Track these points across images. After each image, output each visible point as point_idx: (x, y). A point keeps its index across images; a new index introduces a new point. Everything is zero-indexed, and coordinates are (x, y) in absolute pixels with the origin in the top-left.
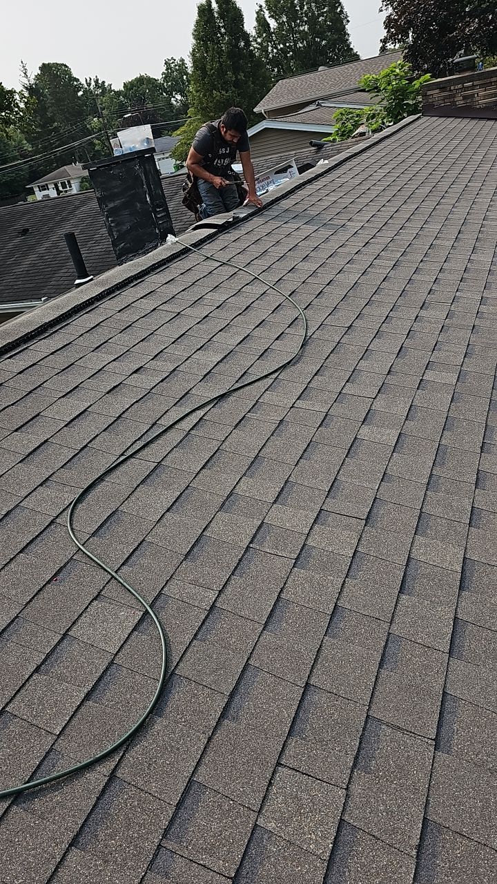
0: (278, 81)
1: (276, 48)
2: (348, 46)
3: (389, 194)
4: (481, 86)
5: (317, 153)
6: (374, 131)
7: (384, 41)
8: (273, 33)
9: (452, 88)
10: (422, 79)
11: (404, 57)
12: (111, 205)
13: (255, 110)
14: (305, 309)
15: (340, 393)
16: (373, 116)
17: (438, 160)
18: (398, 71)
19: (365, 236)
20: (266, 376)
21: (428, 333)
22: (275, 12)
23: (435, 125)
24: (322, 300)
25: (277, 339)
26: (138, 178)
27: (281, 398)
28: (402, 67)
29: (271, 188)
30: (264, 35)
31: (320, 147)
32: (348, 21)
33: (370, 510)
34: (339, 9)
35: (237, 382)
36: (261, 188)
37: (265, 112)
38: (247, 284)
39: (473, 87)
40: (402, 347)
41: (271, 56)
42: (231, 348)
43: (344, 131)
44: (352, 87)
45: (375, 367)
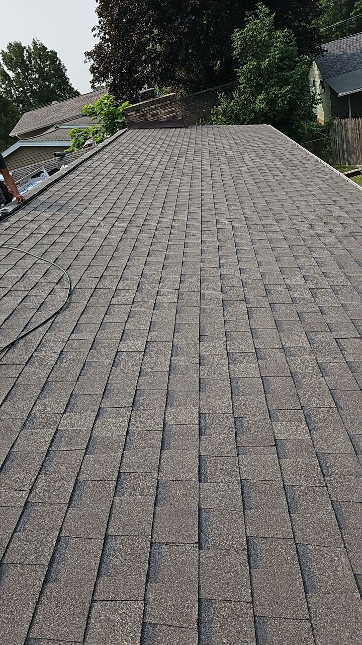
0: (24, 113)
1: (18, 91)
2: (70, 86)
3: (114, 183)
4: (162, 107)
5: (61, 160)
6: (98, 142)
7: (93, 82)
8: (13, 80)
9: (143, 110)
10: (123, 105)
11: (109, 91)
13: (10, 135)
14: (67, 270)
15: (102, 323)
16: (97, 132)
17: (143, 158)
18: (106, 101)
19: (102, 213)
20: (45, 322)
21: (154, 272)
22: (11, 66)
23: (138, 134)
24: (79, 261)
25: (49, 294)
27: (58, 336)
28: (108, 98)
29: (29, 189)
30: (7, 82)
31: (62, 156)
32: (66, 70)
33: (134, 399)
34: (58, 62)
35: (23, 331)
36: (23, 189)
37: (18, 136)
38: (21, 259)
39: (156, 108)
40: (139, 284)
41: (15, 96)
42: (14, 307)
43: (78, 144)
44: (78, 113)
45: (123, 301)
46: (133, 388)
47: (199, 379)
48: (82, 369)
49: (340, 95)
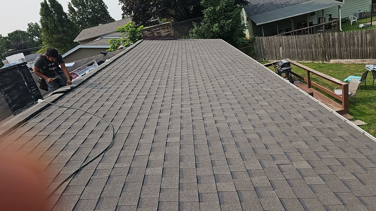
0: (82, 30)
1: (79, 18)
2: (109, 16)
3: (137, 70)
4: (162, 29)
5: (104, 56)
6: (127, 46)
7: (123, 15)
8: (77, 12)
9: (152, 30)
10: (140, 27)
11: (132, 20)
12: (6, 89)
13: (74, 41)
14: (111, 122)
15: (134, 156)
16: (125, 41)
17: (153, 56)
18: (130, 25)
19: (131, 87)
20: (98, 156)
21: (165, 122)
22: (76, 5)
23: (149, 43)
24: (119, 116)
25: (100, 138)
26: (19, 76)
27: (107, 165)
28: (132, 23)
29: (87, 72)
30: (73, 13)
31: (105, 54)
32: (107, 8)
34: (103, 4)
35: (84, 162)
36: (82, 72)
37: (79, 42)
38: (82, 115)
39: (159, 30)
40: (156, 130)
41: (77, 20)
42: (78, 146)
43: (114, 47)
44: (114, 31)
45: (147, 141)
46: (156, 201)
47: (198, 193)
48: (123, 188)
49: (257, 24)
